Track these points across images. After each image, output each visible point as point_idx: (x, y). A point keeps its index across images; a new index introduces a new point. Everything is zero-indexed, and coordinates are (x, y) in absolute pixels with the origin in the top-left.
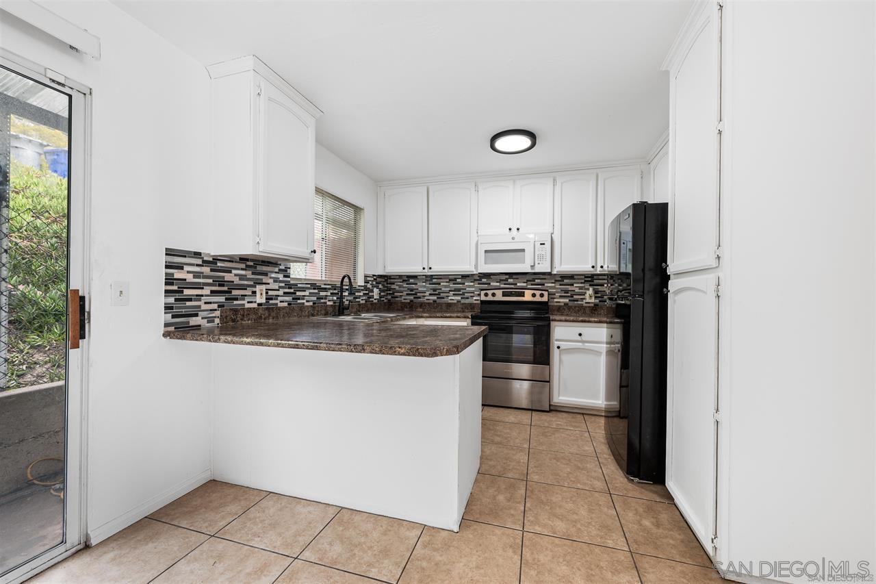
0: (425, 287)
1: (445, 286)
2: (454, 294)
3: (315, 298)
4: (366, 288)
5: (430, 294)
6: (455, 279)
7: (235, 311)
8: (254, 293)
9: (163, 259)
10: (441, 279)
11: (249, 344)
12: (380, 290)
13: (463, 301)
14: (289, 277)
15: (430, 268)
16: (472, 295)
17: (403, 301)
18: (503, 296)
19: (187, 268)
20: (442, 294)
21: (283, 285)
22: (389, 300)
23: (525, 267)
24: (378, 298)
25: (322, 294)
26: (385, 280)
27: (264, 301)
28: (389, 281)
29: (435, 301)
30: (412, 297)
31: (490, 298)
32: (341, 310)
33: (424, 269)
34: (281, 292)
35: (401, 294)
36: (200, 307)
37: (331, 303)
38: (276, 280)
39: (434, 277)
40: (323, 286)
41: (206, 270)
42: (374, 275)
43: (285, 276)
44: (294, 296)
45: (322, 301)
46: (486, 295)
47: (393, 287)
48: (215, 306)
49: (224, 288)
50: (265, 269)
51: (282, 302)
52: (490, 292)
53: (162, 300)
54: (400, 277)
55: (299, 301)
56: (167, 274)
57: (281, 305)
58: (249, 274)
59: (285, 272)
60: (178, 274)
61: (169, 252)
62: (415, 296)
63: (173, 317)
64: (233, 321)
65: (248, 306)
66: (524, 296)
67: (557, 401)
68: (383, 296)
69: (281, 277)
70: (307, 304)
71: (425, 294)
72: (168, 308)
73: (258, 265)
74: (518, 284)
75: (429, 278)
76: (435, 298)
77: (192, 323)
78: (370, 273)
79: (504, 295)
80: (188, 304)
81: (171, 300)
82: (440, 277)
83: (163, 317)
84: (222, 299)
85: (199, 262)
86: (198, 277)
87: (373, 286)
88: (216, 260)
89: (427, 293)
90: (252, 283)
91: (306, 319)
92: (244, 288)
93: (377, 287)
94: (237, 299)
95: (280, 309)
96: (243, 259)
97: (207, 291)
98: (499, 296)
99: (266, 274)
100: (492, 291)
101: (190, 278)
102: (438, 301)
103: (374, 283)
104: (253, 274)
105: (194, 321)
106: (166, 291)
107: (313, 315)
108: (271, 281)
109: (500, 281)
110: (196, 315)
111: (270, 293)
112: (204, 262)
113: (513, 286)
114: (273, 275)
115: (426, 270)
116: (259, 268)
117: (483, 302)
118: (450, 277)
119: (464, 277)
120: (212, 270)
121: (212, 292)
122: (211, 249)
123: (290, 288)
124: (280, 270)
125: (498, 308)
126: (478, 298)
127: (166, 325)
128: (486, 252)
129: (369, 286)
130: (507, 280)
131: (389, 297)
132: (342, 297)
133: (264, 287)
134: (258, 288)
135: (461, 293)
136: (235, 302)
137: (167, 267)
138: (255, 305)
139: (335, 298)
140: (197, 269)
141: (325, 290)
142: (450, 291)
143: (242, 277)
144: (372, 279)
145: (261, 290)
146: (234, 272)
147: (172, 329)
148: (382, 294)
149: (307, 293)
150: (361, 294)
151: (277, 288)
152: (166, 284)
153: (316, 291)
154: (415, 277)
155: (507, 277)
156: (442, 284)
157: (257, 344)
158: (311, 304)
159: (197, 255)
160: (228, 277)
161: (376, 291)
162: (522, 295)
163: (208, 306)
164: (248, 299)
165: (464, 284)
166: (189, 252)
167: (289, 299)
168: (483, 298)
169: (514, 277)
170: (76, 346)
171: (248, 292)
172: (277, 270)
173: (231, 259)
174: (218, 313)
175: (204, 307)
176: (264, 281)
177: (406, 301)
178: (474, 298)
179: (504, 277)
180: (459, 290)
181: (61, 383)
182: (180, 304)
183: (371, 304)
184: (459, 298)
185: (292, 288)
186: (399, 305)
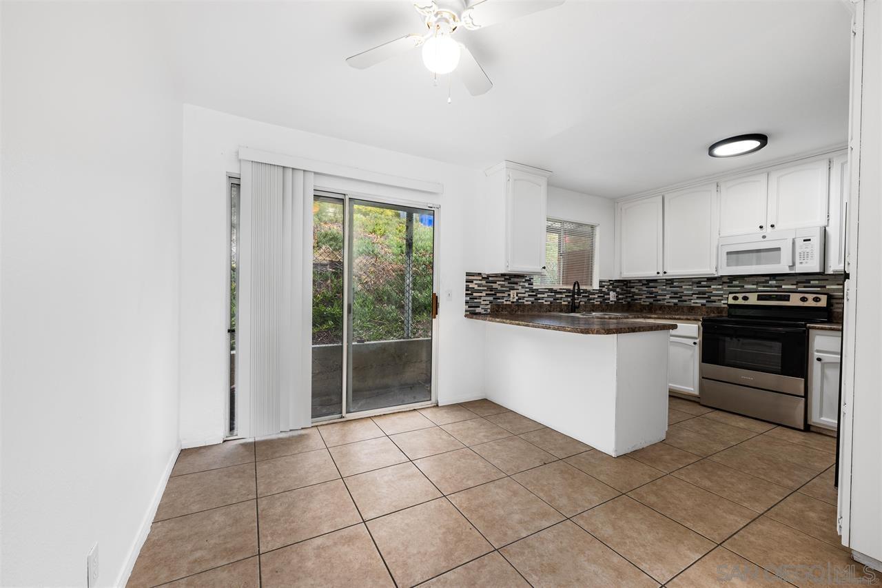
0: (665, 290)
1: (688, 290)
2: (697, 298)
3: (552, 299)
4: (600, 291)
5: (671, 297)
6: (699, 282)
7: (498, 306)
8: (509, 295)
9: (465, 278)
10: (683, 282)
11: (498, 322)
12: (617, 293)
13: (709, 305)
14: (532, 284)
15: (665, 273)
16: (720, 298)
17: (643, 303)
18: (758, 300)
19: (475, 282)
20: (683, 297)
21: (528, 290)
22: (629, 303)
23: (782, 267)
24: (615, 300)
25: (557, 296)
26: (624, 285)
27: (515, 300)
28: (629, 285)
29: (675, 304)
30: (651, 300)
31: (740, 302)
32: (573, 308)
33: (658, 273)
34: (526, 295)
35: (640, 297)
36: (480, 302)
37: (566, 303)
38: (523, 287)
39: (675, 280)
40: (558, 290)
41: (484, 282)
42: (610, 281)
43: (529, 284)
44: (536, 297)
45: (558, 301)
46: (735, 298)
47: (633, 290)
48: (488, 302)
49: (493, 292)
50: (516, 280)
51: (528, 301)
52: (740, 296)
53: (464, 299)
54: (640, 281)
55: (539, 301)
56: (466, 285)
57: (526, 303)
58: (506, 283)
59: (530, 281)
60: (471, 285)
61: (468, 274)
62: (655, 299)
63: (469, 307)
64: (497, 311)
65: (505, 303)
66: (789, 300)
67: (818, 421)
68: (622, 299)
69: (526, 285)
70: (545, 303)
71: (666, 297)
72: (467, 302)
73: (512, 279)
74: (783, 287)
75: (670, 282)
76: (676, 301)
77: (477, 311)
78: (607, 278)
79: (760, 298)
80: (476, 301)
81: (468, 298)
82: (682, 280)
83: (465, 307)
84: (491, 298)
85: (480, 278)
86: (480, 287)
87: (609, 290)
88: (488, 276)
89: (668, 297)
90: (508, 289)
91: (545, 314)
92: (503, 292)
93: (614, 291)
94: (499, 299)
95: (525, 305)
96: (503, 275)
97: (484, 294)
98: (753, 300)
99: (516, 283)
100: (744, 295)
101: (476, 287)
102: (680, 304)
103: (611, 287)
104: (509, 283)
105: (478, 310)
106: (466, 294)
107: (550, 311)
108: (520, 287)
109: (757, 284)
110: (479, 307)
111: (519, 295)
112: (483, 278)
113: (776, 289)
114: (522, 284)
115: (661, 274)
116: (512, 280)
117: (730, 306)
118: (694, 280)
119: (711, 279)
120: (487, 282)
121: (486, 294)
122: (487, 271)
123: (533, 292)
124: (526, 280)
125: (751, 313)
126: (726, 302)
127: (466, 311)
128: (728, 253)
129: (604, 289)
130: (767, 282)
131: (629, 300)
132: (574, 299)
133: (515, 292)
134: (512, 292)
135: (706, 296)
136: (499, 300)
137: (467, 282)
138: (510, 303)
139: (569, 299)
140: (479, 282)
141: (560, 293)
142: (693, 294)
143: (502, 286)
144: (609, 284)
145: (513, 294)
146: (498, 283)
147: (468, 313)
148: (620, 296)
149: (546, 295)
150: (596, 296)
151: (524, 292)
152: (466, 290)
153: (553, 294)
154: (655, 281)
155: (768, 278)
156: (684, 287)
157: (501, 322)
158: (549, 303)
159: (480, 274)
160: (495, 286)
161: (612, 294)
162: (787, 298)
163: (485, 302)
164: (505, 299)
165: (710, 287)
166: (476, 273)
167: (532, 299)
168: (731, 301)
169: (777, 278)
170: (435, 318)
171: (506, 295)
172: (524, 280)
173: (496, 276)
174: (489, 306)
175: (483, 303)
176: (515, 288)
177: (645, 303)
178: (723, 302)
179: (763, 279)
180: (704, 293)
181: (430, 338)
182: (472, 301)
183: (607, 305)
184: (704, 301)
185: (535, 293)
186: (639, 307)
